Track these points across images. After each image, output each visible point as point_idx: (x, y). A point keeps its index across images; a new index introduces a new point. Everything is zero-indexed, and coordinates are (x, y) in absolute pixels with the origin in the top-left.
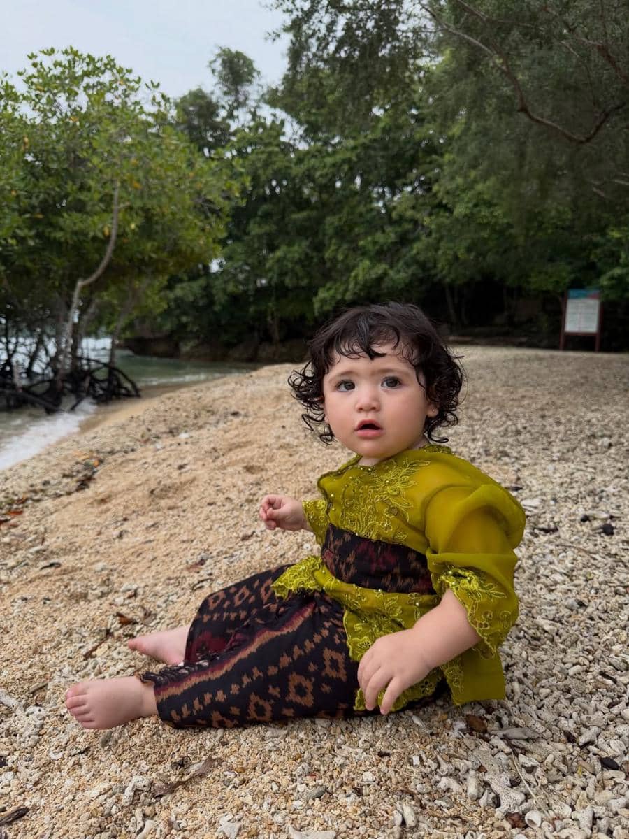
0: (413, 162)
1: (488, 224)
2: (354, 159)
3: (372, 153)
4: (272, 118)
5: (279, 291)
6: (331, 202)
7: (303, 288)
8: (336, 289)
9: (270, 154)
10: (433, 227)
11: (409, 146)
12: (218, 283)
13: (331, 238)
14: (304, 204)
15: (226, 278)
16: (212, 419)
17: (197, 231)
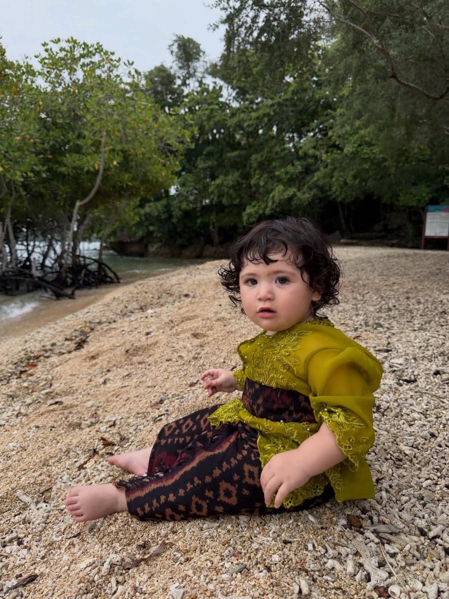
0: (314, 115)
1: (369, 158)
2: (272, 113)
3: (285, 108)
4: (213, 85)
5: (218, 208)
6: (255, 144)
7: (235, 206)
8: (259, 206)
9: (212, 110)
10: (329, 161)
11: (312, 103)
12: (175, 203)
13: (255, 170)
14: (235, 146)
15: (181, 199)
16: (170, 299)
17: (160, 166)
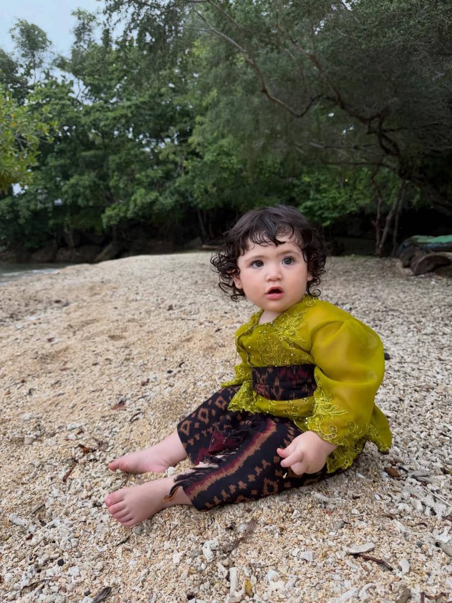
0: (172, 121)
1: (227, 168)
2: (130, 115)
3: (143, 111)
4: (62, 78)
5: (73, 209)
6: (111, 146)
7: (91, 207)
8: (120, 209)
9: (63, 105)
10: (190, 167)
11: (169, 109)
12: (22, 202)
13: (113, 171)
14: (90, 145)
15: (29, 198)
